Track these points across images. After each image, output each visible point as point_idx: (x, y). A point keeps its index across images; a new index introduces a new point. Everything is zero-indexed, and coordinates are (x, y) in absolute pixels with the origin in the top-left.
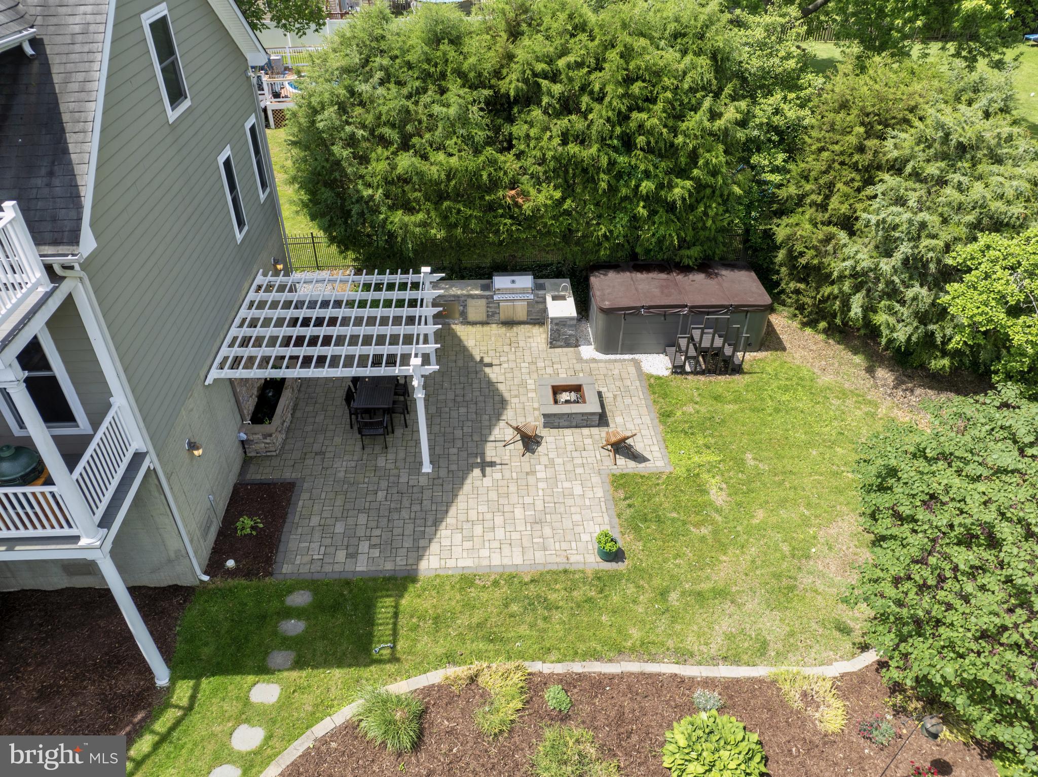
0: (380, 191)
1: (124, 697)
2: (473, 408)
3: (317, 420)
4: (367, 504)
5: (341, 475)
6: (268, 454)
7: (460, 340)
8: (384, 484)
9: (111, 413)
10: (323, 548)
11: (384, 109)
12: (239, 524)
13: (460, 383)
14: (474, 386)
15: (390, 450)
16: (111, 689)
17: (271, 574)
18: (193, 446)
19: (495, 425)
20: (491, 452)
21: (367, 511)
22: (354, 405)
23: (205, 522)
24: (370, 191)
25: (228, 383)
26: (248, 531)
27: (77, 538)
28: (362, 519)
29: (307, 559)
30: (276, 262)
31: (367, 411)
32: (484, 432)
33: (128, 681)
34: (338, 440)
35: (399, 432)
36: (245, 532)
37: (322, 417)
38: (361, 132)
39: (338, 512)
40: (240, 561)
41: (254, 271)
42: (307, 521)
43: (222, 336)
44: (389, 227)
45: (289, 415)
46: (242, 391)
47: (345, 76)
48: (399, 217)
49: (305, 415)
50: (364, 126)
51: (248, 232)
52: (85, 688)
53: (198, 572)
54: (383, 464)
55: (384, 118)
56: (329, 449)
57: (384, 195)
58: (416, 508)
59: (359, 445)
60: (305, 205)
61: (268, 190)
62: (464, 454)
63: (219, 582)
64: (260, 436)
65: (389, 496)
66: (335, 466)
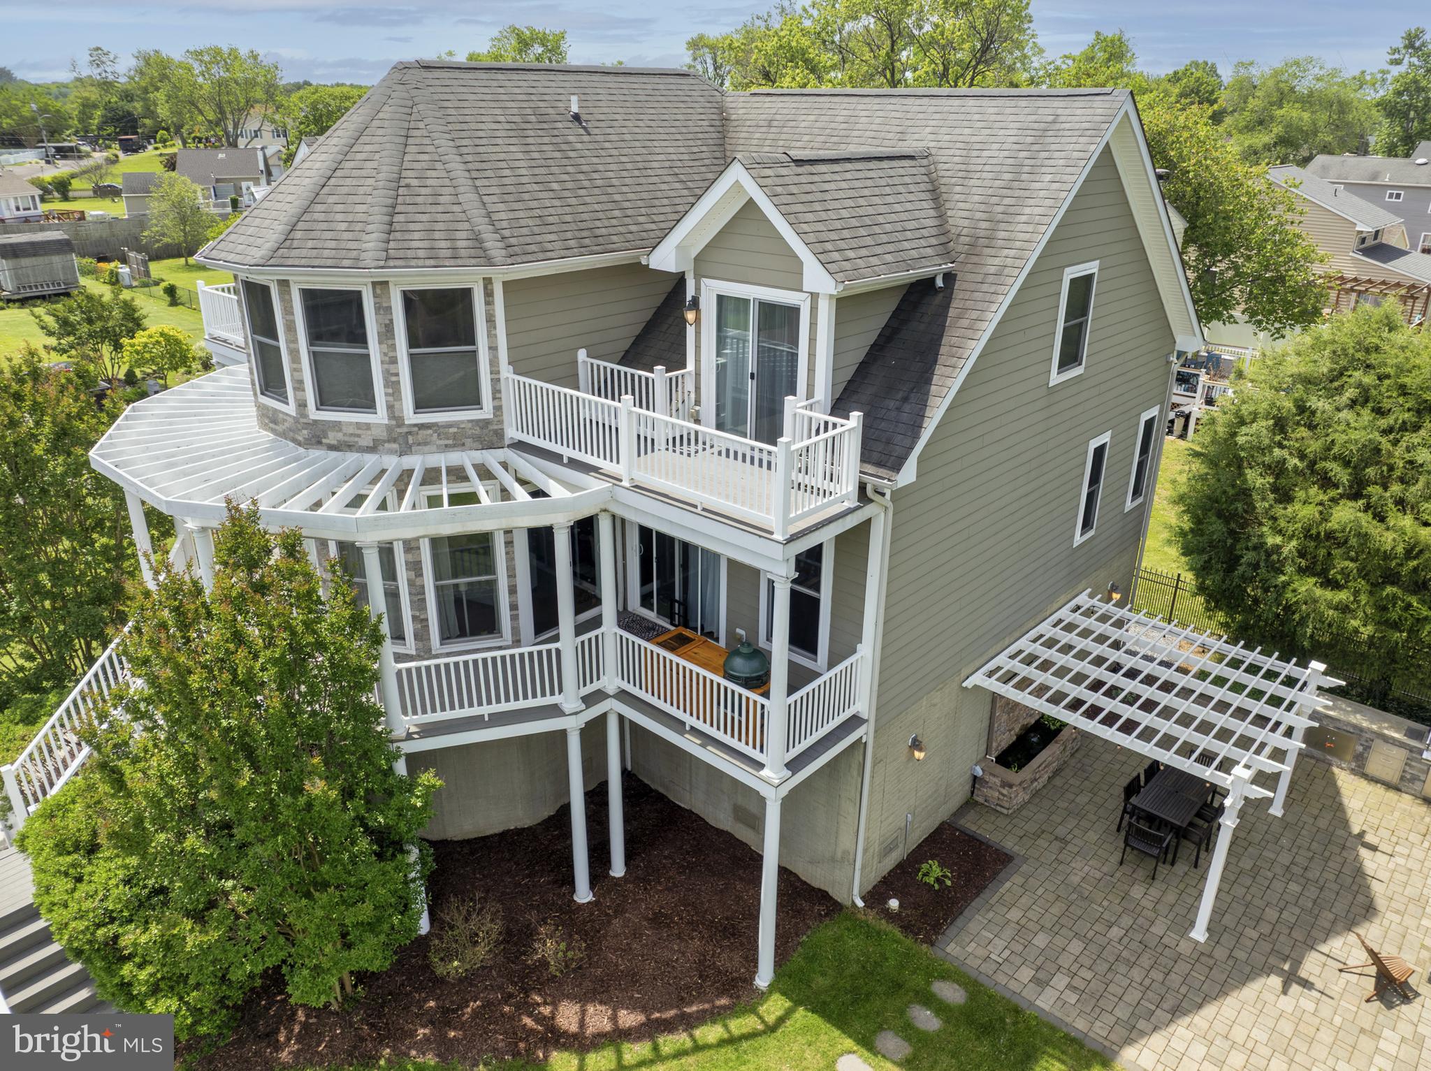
0: (1294, 543)
1: (720, 972)
2: (1312, 892)
3: (1078, 800)
4: (1091, 933)
5: (1075, 879)
6: (999, 808)
7: (1337, 792)
8: (1127, 921)
9: (852, 659)
10: (1007, 952)
11: (1340, 438)
12: (925, 867)
13: (1309, 849)
14: (1330, 864)
15: (1157, 883)
16: (713, 956)
17: (932, 944)
18: (916, 745)
19: (1338, 934)
20: (1311, 966)
21: (1088, 942)
22: (1134, 800)
23: (889, 841)
24: (1278, 540)
25: (989, 699)
26: (931, 880)
27: (760, 766)
28: (1076, 947)
29: (981, 952)
30: (1114, 589)
31: (1151, 819)
32: (1314, 933)
33: (731, 959)
34: (1092, 836)
35: (1181, 867)
36: (926, 879)
37: (1087, 799)
38: (1296, 461)
39: (1048, 921)
40: (905, 909)
41: (1080, 587)
42: (1006, 910)
43: (1007, 643)
44: (1289, 595)
45: (1046, 776)
46: (1002, 718)
47: (1299, 386)
48: (1306, 586)
49: (1066, 787)
50: (1302, 457)
51: (1092, 538)
52: (692, 939)
53: (856, 891)
54: (1138, 896)
55: (1336, 450)
56: (1076, 841)
57: (1299, 551)
58: (1157, 975)
59: (1117, 857)
60: (1183, 533)
61: (1140, 500)
62: (1267, 947)
63: (871, 917)
64: (997, 781)
65: (1126, 940)
66: (1073, 865)
